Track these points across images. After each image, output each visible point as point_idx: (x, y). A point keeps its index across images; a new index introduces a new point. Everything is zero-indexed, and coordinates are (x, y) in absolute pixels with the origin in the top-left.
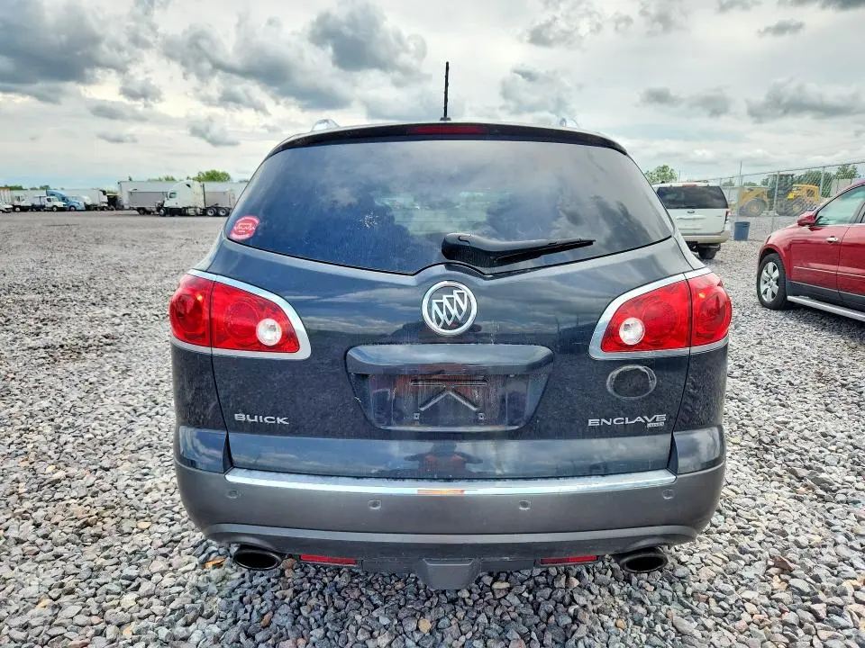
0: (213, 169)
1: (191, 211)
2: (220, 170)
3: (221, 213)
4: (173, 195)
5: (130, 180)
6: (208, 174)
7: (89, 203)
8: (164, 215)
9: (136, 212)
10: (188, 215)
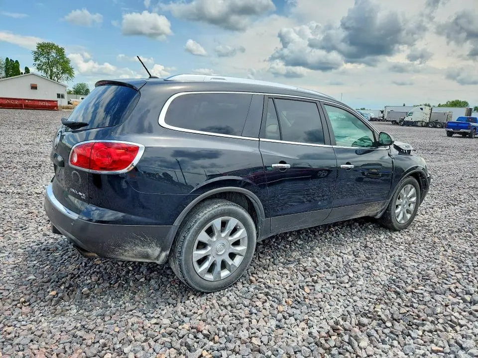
0: (457, 99)
1: (419, 124)
2: (462, 100)
3: (438, 126)
4: (411, 114)
5: (404, 105)
6: (453, 102)
7: (373, 117)
8: (403, 125)
9: (391, 123)
10: (417, 126)
